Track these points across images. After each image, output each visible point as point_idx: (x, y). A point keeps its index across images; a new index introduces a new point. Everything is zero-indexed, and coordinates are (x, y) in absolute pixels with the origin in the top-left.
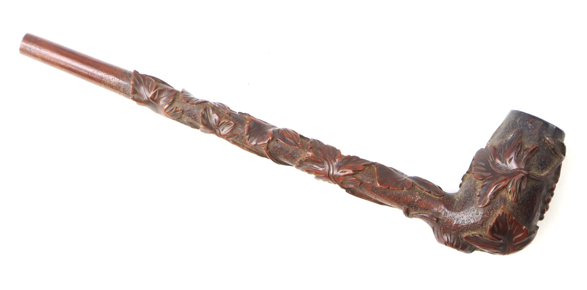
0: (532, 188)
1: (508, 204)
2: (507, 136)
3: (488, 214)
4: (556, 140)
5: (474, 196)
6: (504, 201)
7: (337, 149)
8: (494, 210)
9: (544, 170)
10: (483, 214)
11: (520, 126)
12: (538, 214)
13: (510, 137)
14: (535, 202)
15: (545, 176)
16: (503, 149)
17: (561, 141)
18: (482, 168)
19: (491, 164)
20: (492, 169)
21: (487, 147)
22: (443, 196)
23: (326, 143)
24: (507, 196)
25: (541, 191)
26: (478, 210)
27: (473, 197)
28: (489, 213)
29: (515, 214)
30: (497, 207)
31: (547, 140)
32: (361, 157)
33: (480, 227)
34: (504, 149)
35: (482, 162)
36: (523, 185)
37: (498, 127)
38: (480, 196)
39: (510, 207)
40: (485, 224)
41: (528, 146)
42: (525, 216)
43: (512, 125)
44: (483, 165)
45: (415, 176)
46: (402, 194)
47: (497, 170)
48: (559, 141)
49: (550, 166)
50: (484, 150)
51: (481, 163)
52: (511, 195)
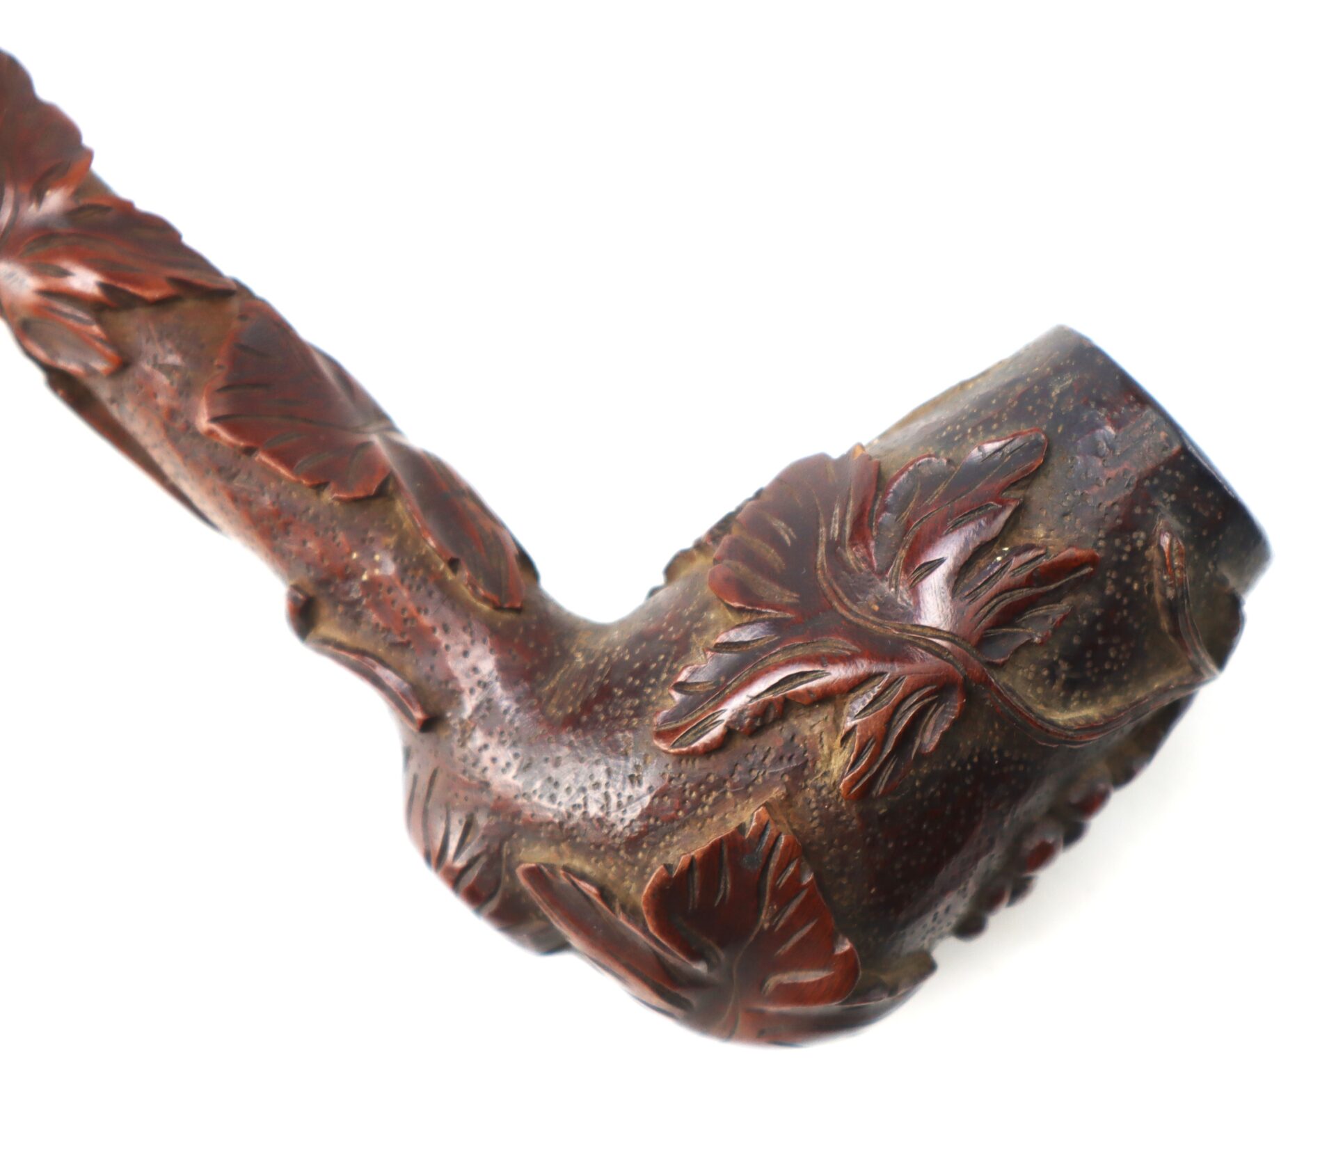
0: (976, 759)
1: (810, 793)
2: (972, 440)
3: (688, 804)
4: (1210, 566)
5: (664, 676)
6: (795, 768)
7: (87, 141)
8: (729, 795)
9: (1077, 694)
10: (662, 794)
11: (1054, 417)
12: (957, 904)
13: (980, 449)
14: (959, 840)
15: (1065, 728)
16: (916, 495)
17: (1233, 582)
18: (771, 554)
19: (822, 550)
20: (816, 576)
21: (845, 459)
22: (518, 611)
23: (45, 91)
24: (826, 750)
25: (1017, 795)
26: (646, 756)
27: (653, 681)
28: (694, 794)
29: (827, 859)
30: (752, 783)
31: (1160, 548)
32: (190, 239)
33: (622, 853)
34: (922, 498)
35: (790, 524)
36: (932, 722)
37: (954, 381)
38: (688, 689)
39: (815, 814)
40: (654, 846)
41: (1047, 536)
42: (873, 891)
43: (1021, 398)
44: (787, 538)
45: (428, 455)
46: (311, 512)
47: (835, 592)
48: (1223, 581)
49: (1119, 686)
50: (831, 469)
51: (779, 525)
52: (846, 754)
